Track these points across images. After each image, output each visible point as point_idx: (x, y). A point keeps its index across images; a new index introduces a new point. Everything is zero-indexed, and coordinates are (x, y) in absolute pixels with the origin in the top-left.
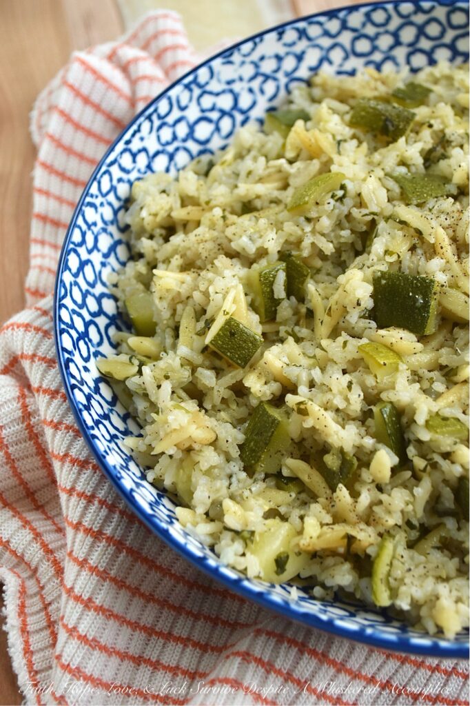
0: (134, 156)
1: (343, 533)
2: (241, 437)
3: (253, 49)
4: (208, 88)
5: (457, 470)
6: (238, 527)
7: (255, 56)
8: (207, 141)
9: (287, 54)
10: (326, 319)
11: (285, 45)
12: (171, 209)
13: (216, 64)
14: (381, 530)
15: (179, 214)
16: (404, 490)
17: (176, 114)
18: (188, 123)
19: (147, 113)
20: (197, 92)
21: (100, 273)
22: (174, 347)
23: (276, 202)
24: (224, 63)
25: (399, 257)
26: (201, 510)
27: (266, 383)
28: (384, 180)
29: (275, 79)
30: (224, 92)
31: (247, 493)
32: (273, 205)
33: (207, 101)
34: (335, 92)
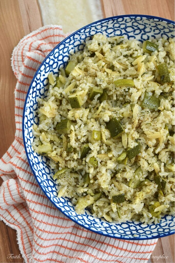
0: (102, 27)
1: (58, 160)
2: (59, 121)
3: (158, 21)
4: (138, 22)
5: (88, 171)
6: (41, 139)
7: (157, 23)
8: (129, 32)
9: (167, 28)
10: (97, 115)
11: (168, 26)
12: (96, 51)
13: (144, 18)
14: (66, 166)
15: (97, 54)
16: (77, 164)
17: (124, 22)
18: (126, 26)
19: (114, 19)
20: (133, 21)
21: (70, 50)
22: (67, 86)
23: (119, 72)
24: (146, 19)
25: (124, 117)
26: (38, 129)
27: (72, 117)
28: (143, 94)
29: (160, 31)
30: (142, 25)
31: (50, 133)
32: (118, 73)
33: (135, 24)
34: (169, 49)
